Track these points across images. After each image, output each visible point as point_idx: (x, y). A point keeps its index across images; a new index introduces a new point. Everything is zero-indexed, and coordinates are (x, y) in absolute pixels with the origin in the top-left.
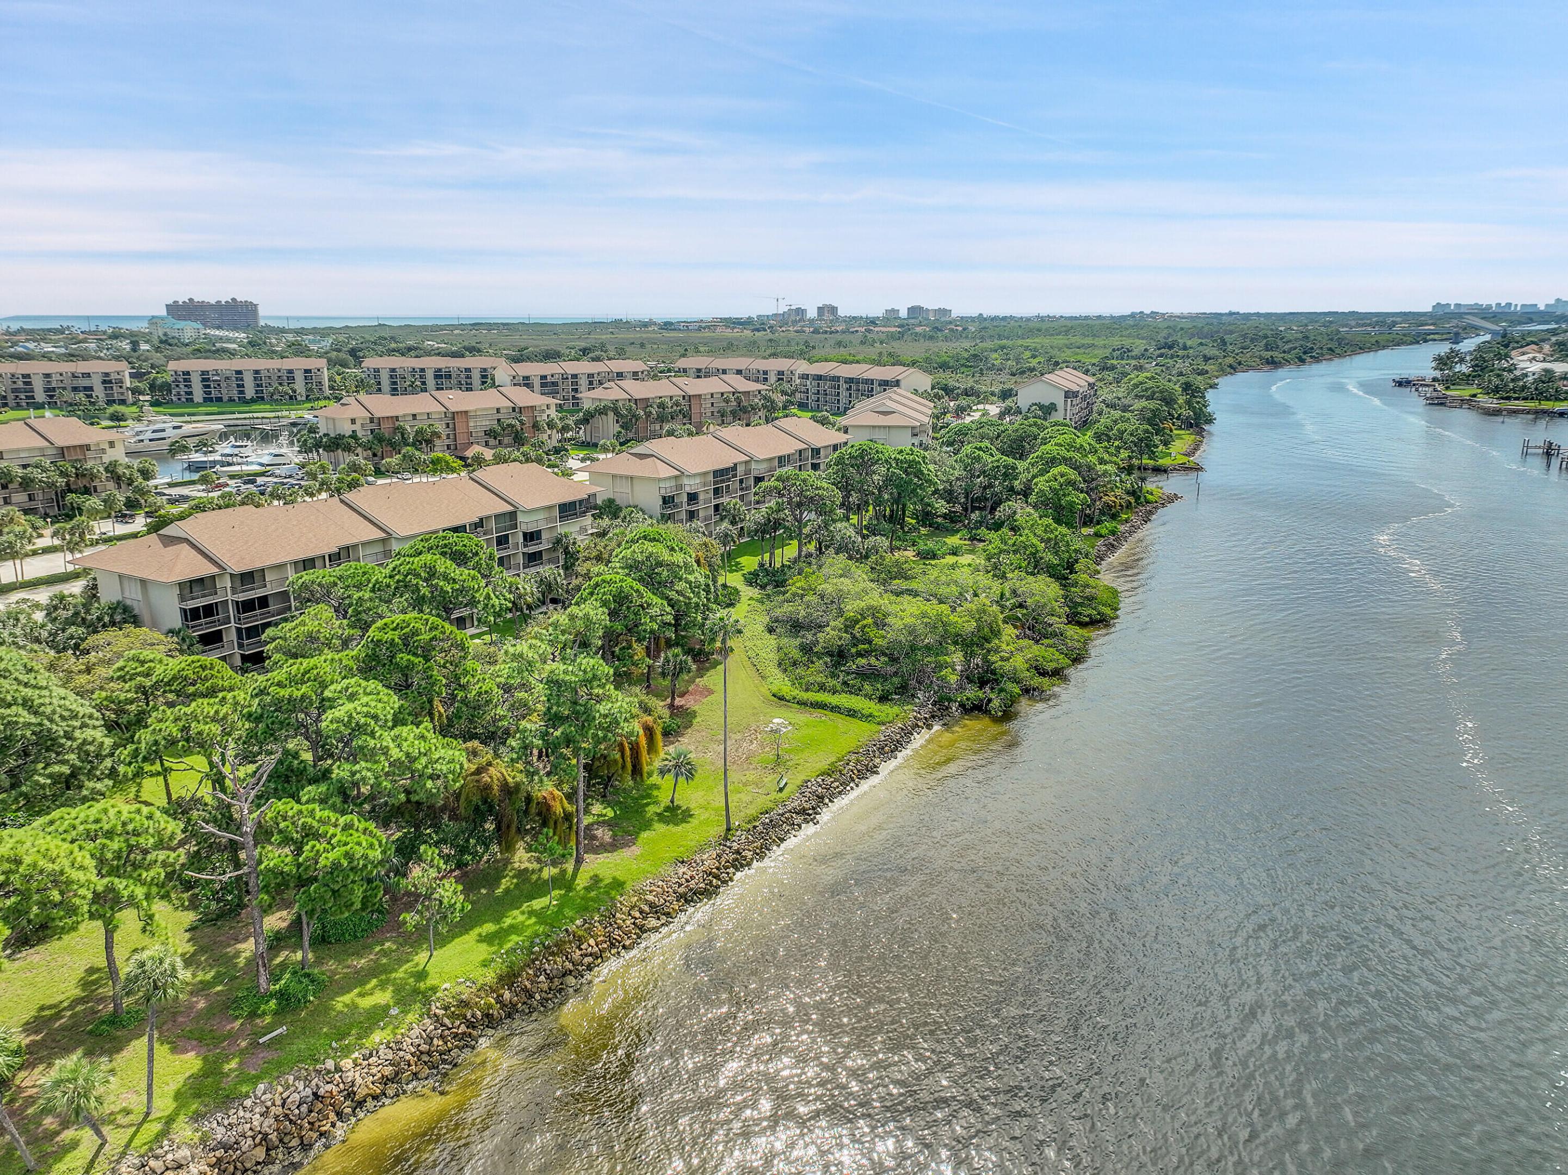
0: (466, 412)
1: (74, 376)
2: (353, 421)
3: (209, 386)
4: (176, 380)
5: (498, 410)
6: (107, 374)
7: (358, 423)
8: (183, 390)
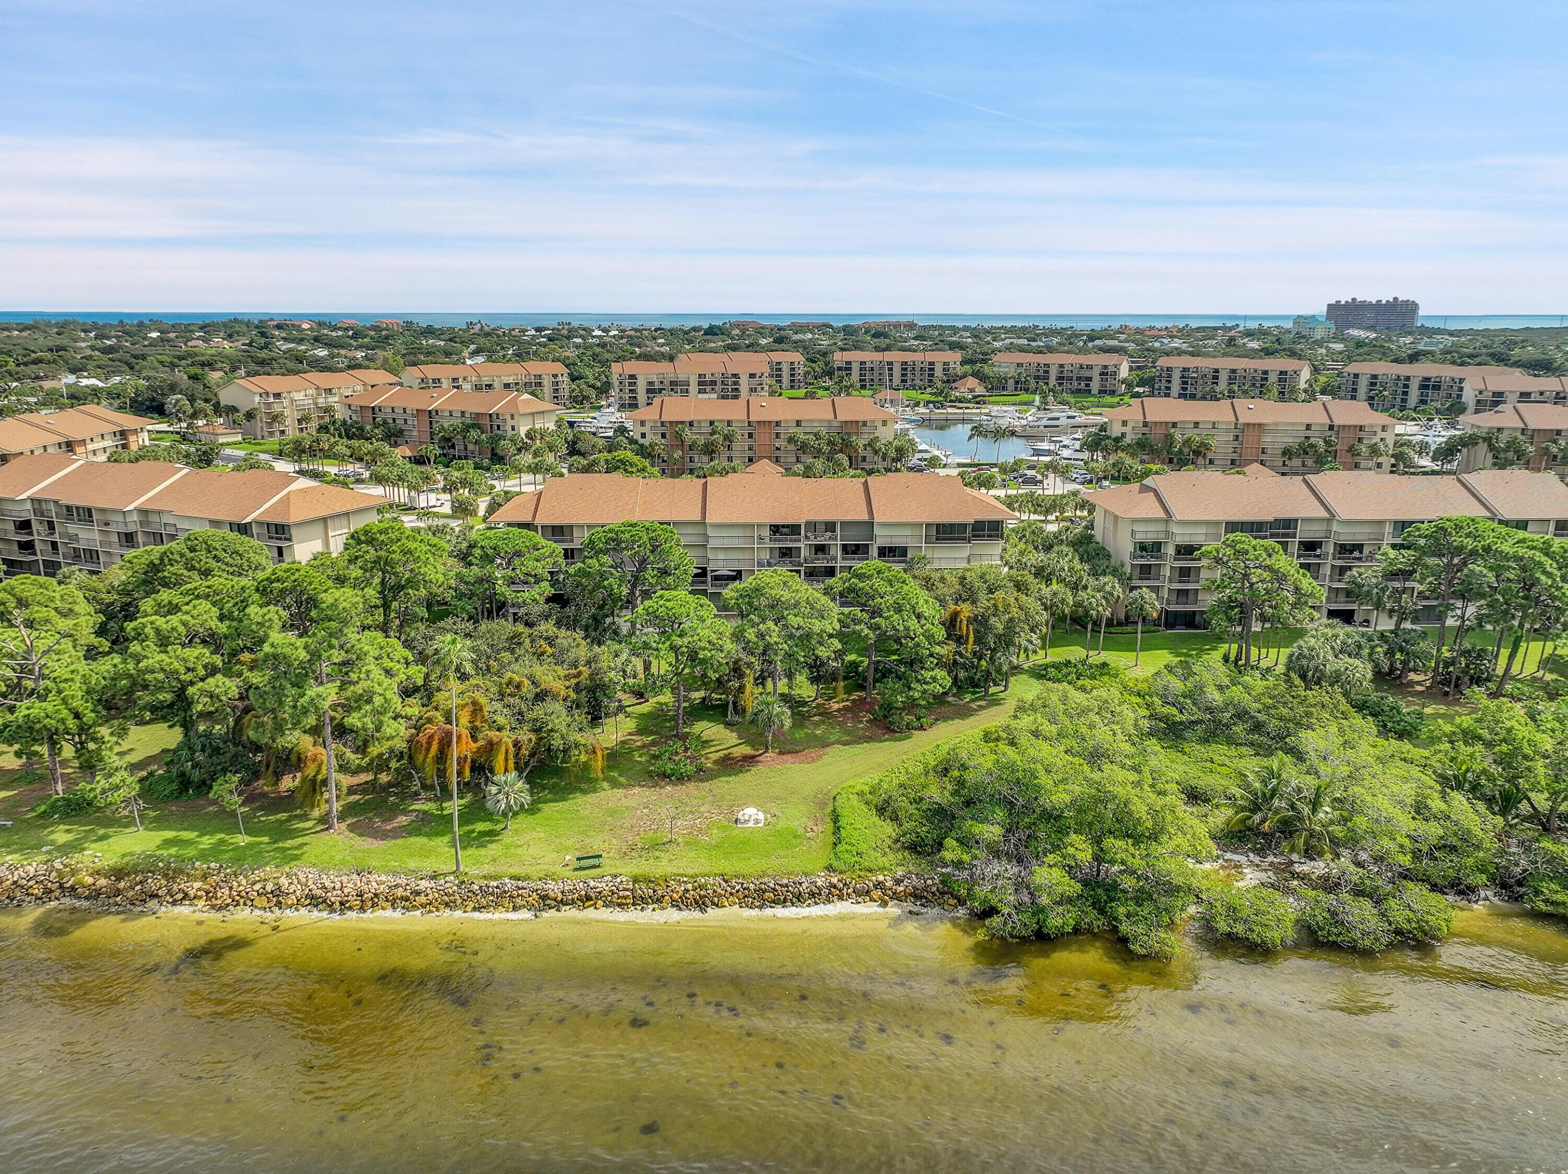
0: (1260, 425)
1: (1081, 367)
2: (1124, 423)
3: (1186, 383)
4: (1160, 376)
5: (1308, 427)
6: (1106, 367)
7: (1130, 425)
8: (1164, 384)
